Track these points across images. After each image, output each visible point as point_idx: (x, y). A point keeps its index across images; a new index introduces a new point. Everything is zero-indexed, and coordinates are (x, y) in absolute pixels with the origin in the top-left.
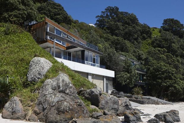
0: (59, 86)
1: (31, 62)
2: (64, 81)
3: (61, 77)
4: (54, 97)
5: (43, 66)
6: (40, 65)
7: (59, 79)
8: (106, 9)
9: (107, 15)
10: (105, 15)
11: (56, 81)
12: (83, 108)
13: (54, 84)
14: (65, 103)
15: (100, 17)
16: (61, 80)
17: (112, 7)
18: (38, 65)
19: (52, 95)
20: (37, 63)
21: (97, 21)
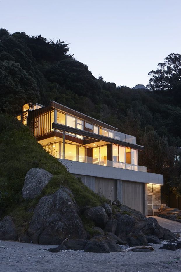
0: (56, 204)
1: (27, 175)
2: (61, 198)
3: (58, 194)
4: (49, 216)
5: (40, 180)
6: (37, 178)
7: (57, 196)
8: (167, 58)
9: (169, 68)
10: (166, 69)
11: (53, 198)
12: (79, 229)
13: (50, 202)
14: (60, 223)
15: (157, 72)
16: (58, 197)
17: (178, 54)
18: (35, 179)
19: (47, 214)
20: (34, 176)
21: (150, 81)
